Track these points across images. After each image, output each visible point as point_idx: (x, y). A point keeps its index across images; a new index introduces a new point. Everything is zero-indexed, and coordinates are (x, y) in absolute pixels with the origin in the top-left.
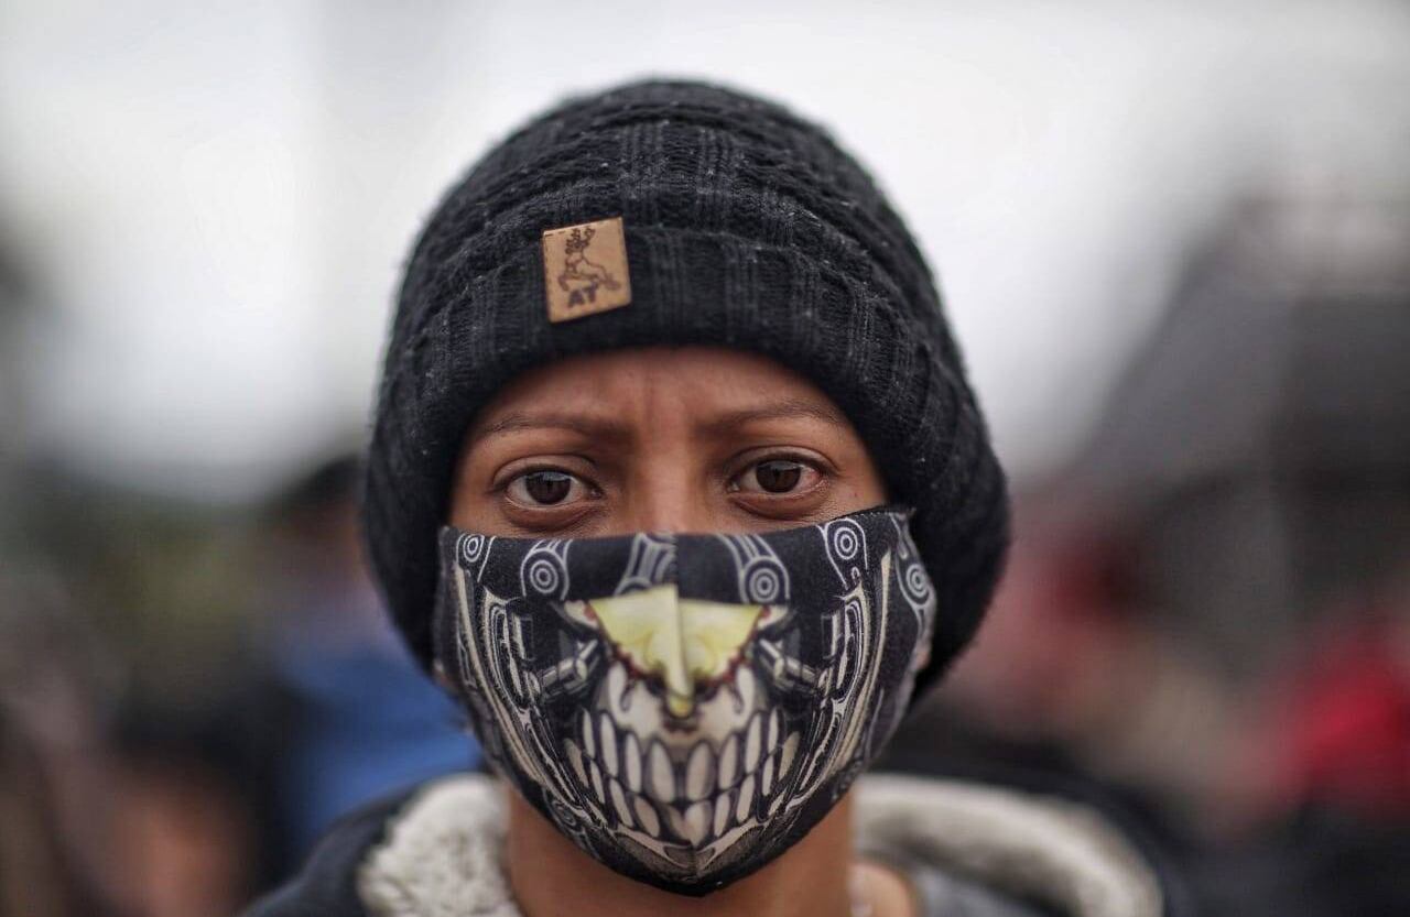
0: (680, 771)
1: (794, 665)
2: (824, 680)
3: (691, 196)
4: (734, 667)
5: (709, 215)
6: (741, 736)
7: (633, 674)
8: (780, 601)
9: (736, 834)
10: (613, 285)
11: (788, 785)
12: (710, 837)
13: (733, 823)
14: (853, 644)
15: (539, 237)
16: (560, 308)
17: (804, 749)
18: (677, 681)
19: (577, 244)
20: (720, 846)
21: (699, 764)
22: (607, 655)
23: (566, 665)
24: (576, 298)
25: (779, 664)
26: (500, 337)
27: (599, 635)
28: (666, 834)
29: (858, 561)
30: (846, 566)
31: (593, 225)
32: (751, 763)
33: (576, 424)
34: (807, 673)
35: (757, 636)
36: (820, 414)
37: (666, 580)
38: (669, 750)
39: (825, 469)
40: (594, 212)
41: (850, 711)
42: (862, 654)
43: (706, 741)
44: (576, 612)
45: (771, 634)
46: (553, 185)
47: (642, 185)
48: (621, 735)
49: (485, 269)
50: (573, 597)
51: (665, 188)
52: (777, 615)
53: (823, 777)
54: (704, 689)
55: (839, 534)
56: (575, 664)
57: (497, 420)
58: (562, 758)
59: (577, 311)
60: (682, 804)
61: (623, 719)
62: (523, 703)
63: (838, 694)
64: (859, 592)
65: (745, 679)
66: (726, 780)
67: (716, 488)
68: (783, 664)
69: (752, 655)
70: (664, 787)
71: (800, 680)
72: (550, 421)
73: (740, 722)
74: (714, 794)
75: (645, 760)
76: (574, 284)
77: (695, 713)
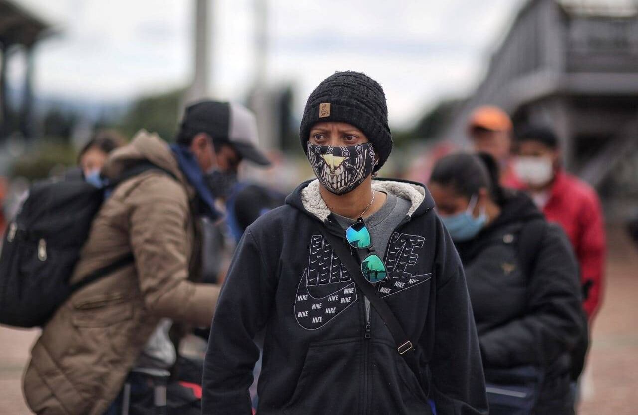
0: (333, 179)
1: (350, 165)
2: (355, 167)
3: (340, 100)
4: (340, 165)
5: (343, 103)
6: (341, 175)
7: (327, 165)
8: (348, 157)
9: (342, 188)
10: (328, 113)
11: (351, 181)
12: (338, 188)
13: (341, 186)
14: (360, 162)
15: (319, 104)
16: (321, 116)
17: (352, 176)
18: (332, 167)
19: (324, 106)
20: (340, 189)
21: (335, 178)
22: (325, 163)
23: (320, 163)
24: (323, 115)
25: (347, 166)
26: (313, 118)
27: (324, 159)
28: (332, 187)
29: (361, 151)
30: (359, 152)
31: (327, 104)
32: (343, 178)
33: (323, 130)
34: (352, 166)
35: (344, 161)
36: (357, 131)
37: (332, 153)
38: (331, 176)
39: (358, 137)
40: (327, 101)
41: (360, 171)
42: (361, 164)
43: (336, 175)
44: (321, 156)
45: (346, 161)
46: (324, 96)
47: (334, 98)
48: (326, 173)
49: (313, 107)
50: (321, 154)
51: (337, 99)
52: (348, 158)
53: (357, 180)
54: (336, 168)
55: (358, 147)
56: (321, 163)
57: (314, 128)
58: (320, 175)
59: (323, 116)
60: (333, 183)
61: (326, 171)
62: (316, 167)
63: (358, 169)
64: (361, 155)
65: (342, 167)
66: (339, 180)
67: (342, 139)
68: (348, 165)
69: (343, 164)
70: (331, 182)
71: (351, 167)
72: (320, 129)
73: (341, 173)
74: (338, 182)
75: (328, 177)
76: (323, 112)
77: (334, 171)
